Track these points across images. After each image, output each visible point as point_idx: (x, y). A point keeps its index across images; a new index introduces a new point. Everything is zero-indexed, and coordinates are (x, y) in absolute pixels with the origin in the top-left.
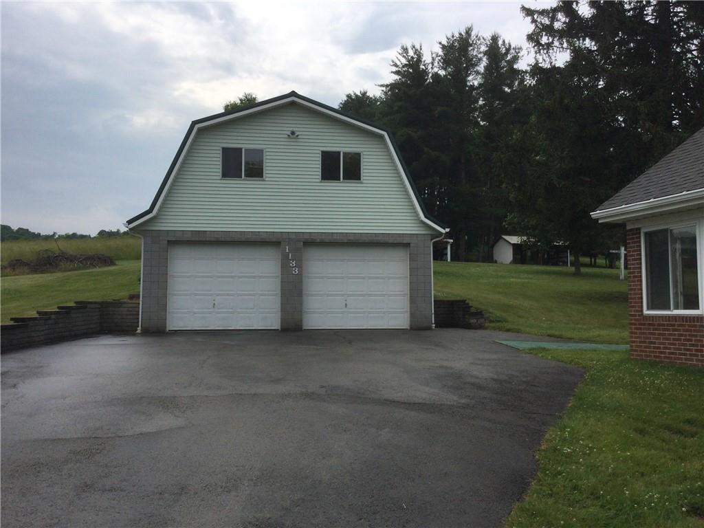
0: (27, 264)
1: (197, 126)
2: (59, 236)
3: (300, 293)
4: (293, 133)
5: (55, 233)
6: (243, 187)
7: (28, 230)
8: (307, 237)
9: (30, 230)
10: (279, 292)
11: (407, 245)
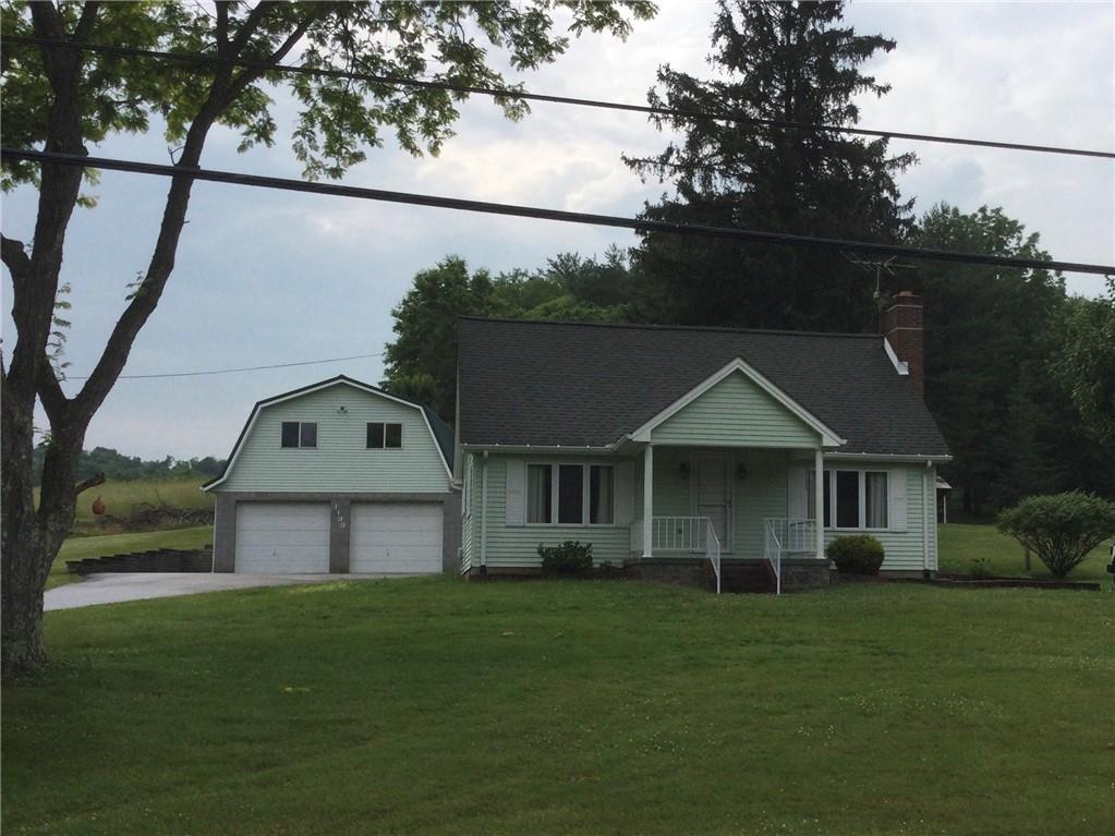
0: (120, 521)
1: (260, 406)
2: (178, 463)
3: (347, 544)
4: (342, 408)
5: (169, 459)
6: (299, 454)
7: (114, 451)
8: (353, 496)
9: (118, 452)
10: (329, 544)
11: (441, 502)
